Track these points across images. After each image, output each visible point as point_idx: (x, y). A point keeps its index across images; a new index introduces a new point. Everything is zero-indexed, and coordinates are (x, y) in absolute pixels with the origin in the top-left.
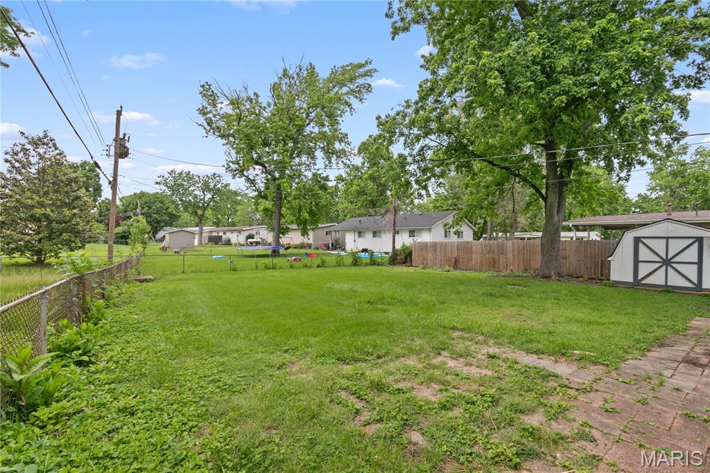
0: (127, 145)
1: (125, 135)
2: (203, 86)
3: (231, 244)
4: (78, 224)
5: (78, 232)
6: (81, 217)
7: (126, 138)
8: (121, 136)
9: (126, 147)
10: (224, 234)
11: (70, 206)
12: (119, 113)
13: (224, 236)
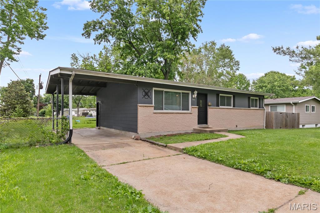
0: (43, 85)
1: (42, 82)
2: (72, 55)
3: (92, 116)
4: (28, 109)
5: (28, 112)
6: (29, 107)
7: (42, 83)
8: (41, 83)
9: (42, 86)
10: (90, 111)
11: (25, 103)
12: (40, 76)
13: (89, 113)
